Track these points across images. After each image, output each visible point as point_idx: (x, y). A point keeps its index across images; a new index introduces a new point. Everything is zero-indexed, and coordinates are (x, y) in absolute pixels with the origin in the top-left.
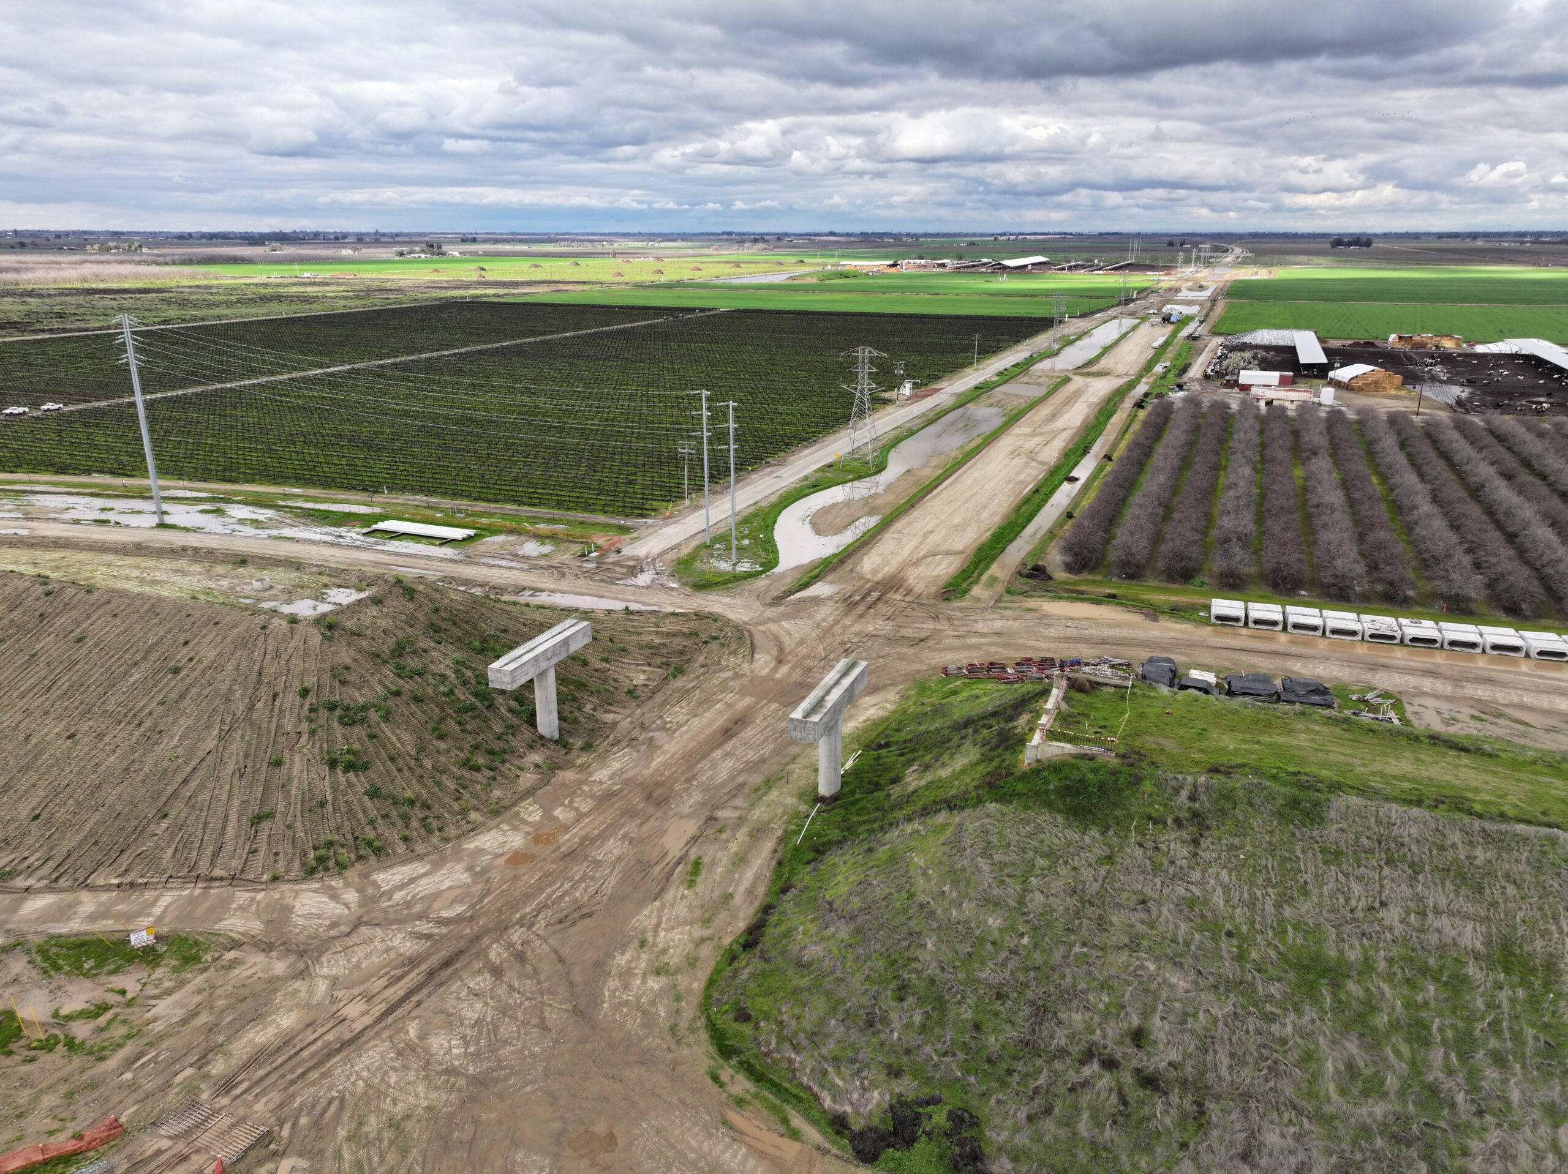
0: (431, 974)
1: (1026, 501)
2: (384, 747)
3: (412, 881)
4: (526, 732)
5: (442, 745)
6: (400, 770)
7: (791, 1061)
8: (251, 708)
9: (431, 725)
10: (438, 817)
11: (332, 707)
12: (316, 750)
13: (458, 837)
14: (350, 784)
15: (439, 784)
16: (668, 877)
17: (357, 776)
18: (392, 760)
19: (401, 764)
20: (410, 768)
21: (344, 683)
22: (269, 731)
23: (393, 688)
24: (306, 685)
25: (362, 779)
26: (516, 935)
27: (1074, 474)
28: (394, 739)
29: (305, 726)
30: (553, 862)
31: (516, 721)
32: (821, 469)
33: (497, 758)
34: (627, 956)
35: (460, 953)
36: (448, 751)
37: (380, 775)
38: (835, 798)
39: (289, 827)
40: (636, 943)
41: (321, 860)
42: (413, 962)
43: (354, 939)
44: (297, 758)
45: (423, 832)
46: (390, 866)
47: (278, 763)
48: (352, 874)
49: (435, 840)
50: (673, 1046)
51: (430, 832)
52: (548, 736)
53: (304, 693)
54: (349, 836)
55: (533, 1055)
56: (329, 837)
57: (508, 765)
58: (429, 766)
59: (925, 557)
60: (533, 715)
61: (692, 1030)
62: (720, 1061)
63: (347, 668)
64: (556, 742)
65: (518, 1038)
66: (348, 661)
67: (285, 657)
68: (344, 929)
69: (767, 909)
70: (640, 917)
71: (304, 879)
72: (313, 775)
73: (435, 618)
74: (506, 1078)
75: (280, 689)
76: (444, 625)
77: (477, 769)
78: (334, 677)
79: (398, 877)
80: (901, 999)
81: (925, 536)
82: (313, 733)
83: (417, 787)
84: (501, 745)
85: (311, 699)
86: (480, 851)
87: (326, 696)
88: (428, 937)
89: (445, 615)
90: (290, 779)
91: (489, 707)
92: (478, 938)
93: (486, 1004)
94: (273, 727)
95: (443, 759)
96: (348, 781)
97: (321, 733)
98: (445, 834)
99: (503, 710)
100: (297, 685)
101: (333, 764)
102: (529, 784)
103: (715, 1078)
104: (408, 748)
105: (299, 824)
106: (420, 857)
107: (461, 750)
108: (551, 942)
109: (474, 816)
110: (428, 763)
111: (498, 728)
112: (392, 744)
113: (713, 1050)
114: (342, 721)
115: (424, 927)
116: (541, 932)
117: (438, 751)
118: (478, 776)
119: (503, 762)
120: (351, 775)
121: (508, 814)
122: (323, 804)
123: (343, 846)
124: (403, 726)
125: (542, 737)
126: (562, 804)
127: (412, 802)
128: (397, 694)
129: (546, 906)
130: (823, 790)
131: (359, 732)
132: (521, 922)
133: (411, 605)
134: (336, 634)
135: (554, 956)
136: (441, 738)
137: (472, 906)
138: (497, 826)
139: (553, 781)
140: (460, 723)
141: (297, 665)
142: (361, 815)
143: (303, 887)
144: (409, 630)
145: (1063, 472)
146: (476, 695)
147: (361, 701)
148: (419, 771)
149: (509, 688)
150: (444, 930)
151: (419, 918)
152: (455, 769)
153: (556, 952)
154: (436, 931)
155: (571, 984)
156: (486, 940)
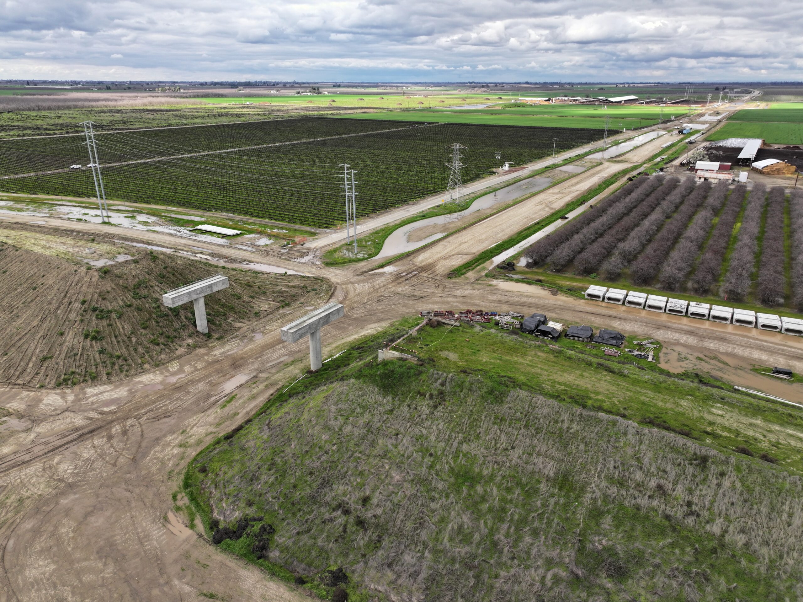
0: (81, 436)
1: (529, 228)
2: (114, 330)
3: (101, 393)
4: (191, 329)
5: (144, 332)
6: (118, 342)
7: (211, 493)
8: (58, 308)
9: (142, 322)
10: (129, 365)
11: (94, 310)
12: (81, 330)
13: (133, 375)
14: (92, 346)
15: (136, 350)
16: (215, 403)
17: (96, 343)
18: (116, 337)
19: (120, 339)
20: (124, 341)
21: (104, 299)
22: (62, 319)
23: (129, 303)
24: (86, 299)
25: (98, 344)
26: (129, 423)
27: (566, 216)
28: (120, 327)
29: (79, 318)
30: (169, 391)
31: (187, 323)
32: (433, 208)
33: (170, 340)
34: (173, 437)
35: (99, 428)
36: (146, 335)
37: (107, 343)
38: (316, 372)
39: (57, 364)
40: (181, 431)
41: (65, 380)
42: (77, 429)
43: (60, 417)
44: (71, 333)
45: (118, 371)
46: (96, 386)
47: (62, 334)
48: (77, 388)
49: (122, 376)
50: (165, 480)
51: (122, 372)
52: (200, 331)
53: (84, 302)
54: (84, 370)
55: (101, 477)
56: (74, 370)
57: (174, 344)
58: (134, 341)
59: (453, 255)
60: (195, 322)
61: (179, 474)
62: (182, 489)
63: (108, 292)
64: (204, 335)
65: (99, 469)
66: (109, 289)
67: (80, 285)
68: (58, 412)
69: (249, 421)
70: (191, 420)
71: (55, 388)
72: (76, 341)
73: (164, 272)
74: (84, 485)
75: (73, 300)
76: (167, 275)
77: (158, 344)
78: (100, 296)
79: (96, 391)
80: (270, 470)
81: (460, 245)
82: (82, 321)
83: (124, 350)
84: (176, 334)
85: (86, 305)
86: (140, 382)
87: (93, 305)
88: (91, 419)
89: (170, 270)
90: (65, 342)
91: (175, 316)
92: (112, 421)
93: (96, 452)
94: (65, 317)
95: (142, 338)
96: (91, 345)
97: (86, 322)
98: (128, 374)
99: (183, 317)
100: (81, 298)
101: (86, 336)
102: (180, 353)
103: (174, 497)
104: (126, 332)
105: (62, 363)
106: (111, 383)
107: (153, 335)
108: (144, 427)
109: (147, 366)
110: (134, 340)
111: (177, 326)
112: (119, 330)
113: (182, 484)
114: (97, 317)
115: (92, 414)
116: (142, 422)
117: (141, 334)
118: (157, 348)
119: (172, 342)
120: (94, 342)
121: (162, 367)
122: (76, 355)
123: (79, 374)
124: (127, 321)
125: (198, 332)
126: (190, 364)
127: (119, 357)
128: (130, 306)
129: (152, 410)
130: (313, 368)
131: (105, 322)
132: (135, 417)
133: (153, 264)
134: (108, 276)
135: (140, 433)
136: (144, 328)
137: (118, 408)
138: (154, 372)
139: (193, 353)
140: (157, 322)
141: (84, 289)
142: (92, 361)
143: (53, 391)
144: (147, 276)
145: (561, 214)
147: (110, 308)
148: (128, 343)
149: (171, 306)
150: (100, 417)
151: (93, 410)
152: (146, 344)
153: (142, 432)
154: (96, 417)
155: (139, 447)
156: (115, 423)
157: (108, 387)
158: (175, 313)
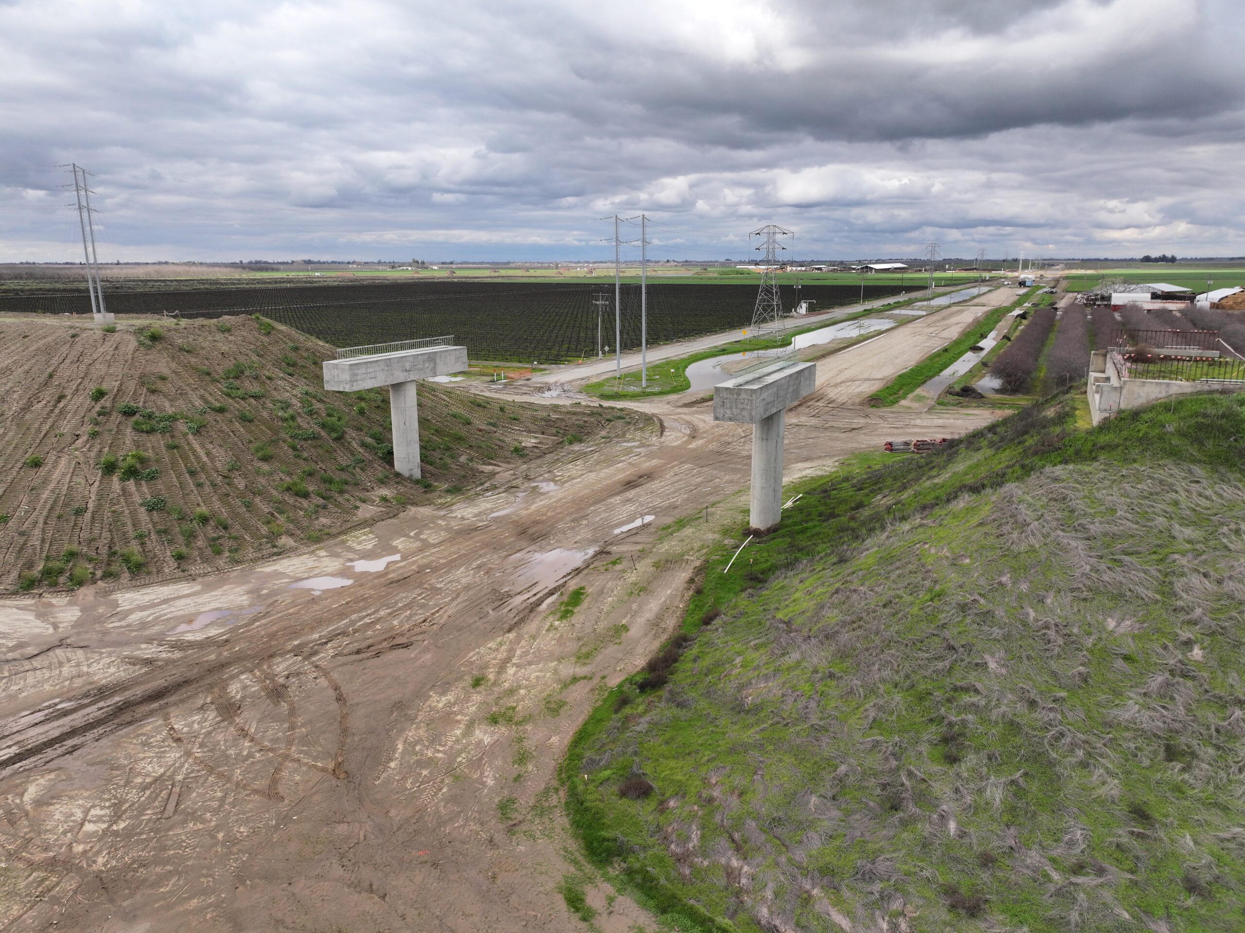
0: (121, 709)
1: (938, 355)
2: (185, 458)
3: (166, 601)
4: (380, 470)
5: (265, 467)
6: (199, 485)
8: (26, 409)
9: (258, 444)
10: (235, 538)
11: (129, 413)
12: (93, 454)
13: (254, 560)
14: (124, 491)
15: (248, 506)
16: (533, 608)
17: (138, 484)
18: (192, 473)
19: (202, 478)
20: (214, 485)
21: (153, 392)
22: (39, 430)
23: (218, 405)
24: (104, 387)
25: (145, 489)
26: (281, 666)
28: (202, 453)
29: (88, 428)
30: (373, 587)
31: (368, 456)
32: (731, 343)
33: (334, 488)
34: (450, 697)
35: (187, 682)
36: (271, 474)
37: (169, 488)
38: (773, 530)
39: (22, 534)
40: (469, 680)
41: (47, 573)
42: (102, 692)
43: (36, 663)
44: (63, 462)
45: (208, 552)
46: (145, 585)
47: (36, 464)
48: (86, 593)
49: (221, 562)
50: (499, 837)
51: (219, 553)
52: (406, 474)
53: (100, 395)
54: (104, 551)
56: (75, 547)
57: (347, 496)
58: (242, 486)
59: (843, 382)
60: (391, 453)
61: (540, 810)
62: (589, 868)
63: (163, 379)
64: (417, 482)
66: (166, 372)
67: (87, 361)
68: (31, 650)
69: (680, 642)
70: (482, 650)
71: (15, 593)
72: (80, 480)
73: (292, 355)
75: (68, 392)
76: (301, 362)
77: (306, 495)
78: (143, 384)
79: (147, 598)
81: (841, 371)
82: (94, 435)
83: (217, 505)
84: (344, 476)
85: (106, 402)
87: (125, 401)
88: (148, 662)
89: (305, 354)
90: (46, 481)
91: (337, 439)
92: (223, 666)
93: (188, 754)
94: (45, 428)
95: (262, 481)
96: (124, 490)
97: (108, 438)
98: (237, 557)
99: (354, 444)
100: (92, 387)
101: (110, 468)
102: (368, 515)
103: (575, 901)
104: (218, 465)
105: (37, 532)
106: (193, 578)
107: (290, 474)
108: (335, 675)
109: (285, 541)
110: (240, 483)
111: (344, 459)
112: (197, 458)
113: (574, 846)
114: (137, 429)
115: (148, 651)
116: (323, 664)
117: (258, 472)
118: (305, 503)
119: (341, 492)
120: (131, 484)
121: (331, 542)
122: (80, 512)
123: (90, 560)
124: (219, 441)
125: (398, 475)
126: (407, 536)
127: (204, 520)
128: (221, 410)
129: (344, 633)
130: (756, 522)
131: (158, 441)
132: (297, 651)
133: (266, 339)
134: (159, 346)
135: (331, 693)
136: (265, 459)
137: (234, 630)
138: (313, 552)
139: (402, 515)
140: (294, 448)
141: (100, 368)
142: (129, 527)
143: (8, 602)
144: (255, 358)
145: (970, 343)
146: (324, 426)
147: (170, 411)
148: (226, 489)
149: (347, 389)
150: (177, 655)
151: (149, 640)
152: (275, 493)
153: (336, 688)
154: (164, 655)
155: (345, 731)
156: (234, 670)
157: (184, 588)
158: (334, 435)
